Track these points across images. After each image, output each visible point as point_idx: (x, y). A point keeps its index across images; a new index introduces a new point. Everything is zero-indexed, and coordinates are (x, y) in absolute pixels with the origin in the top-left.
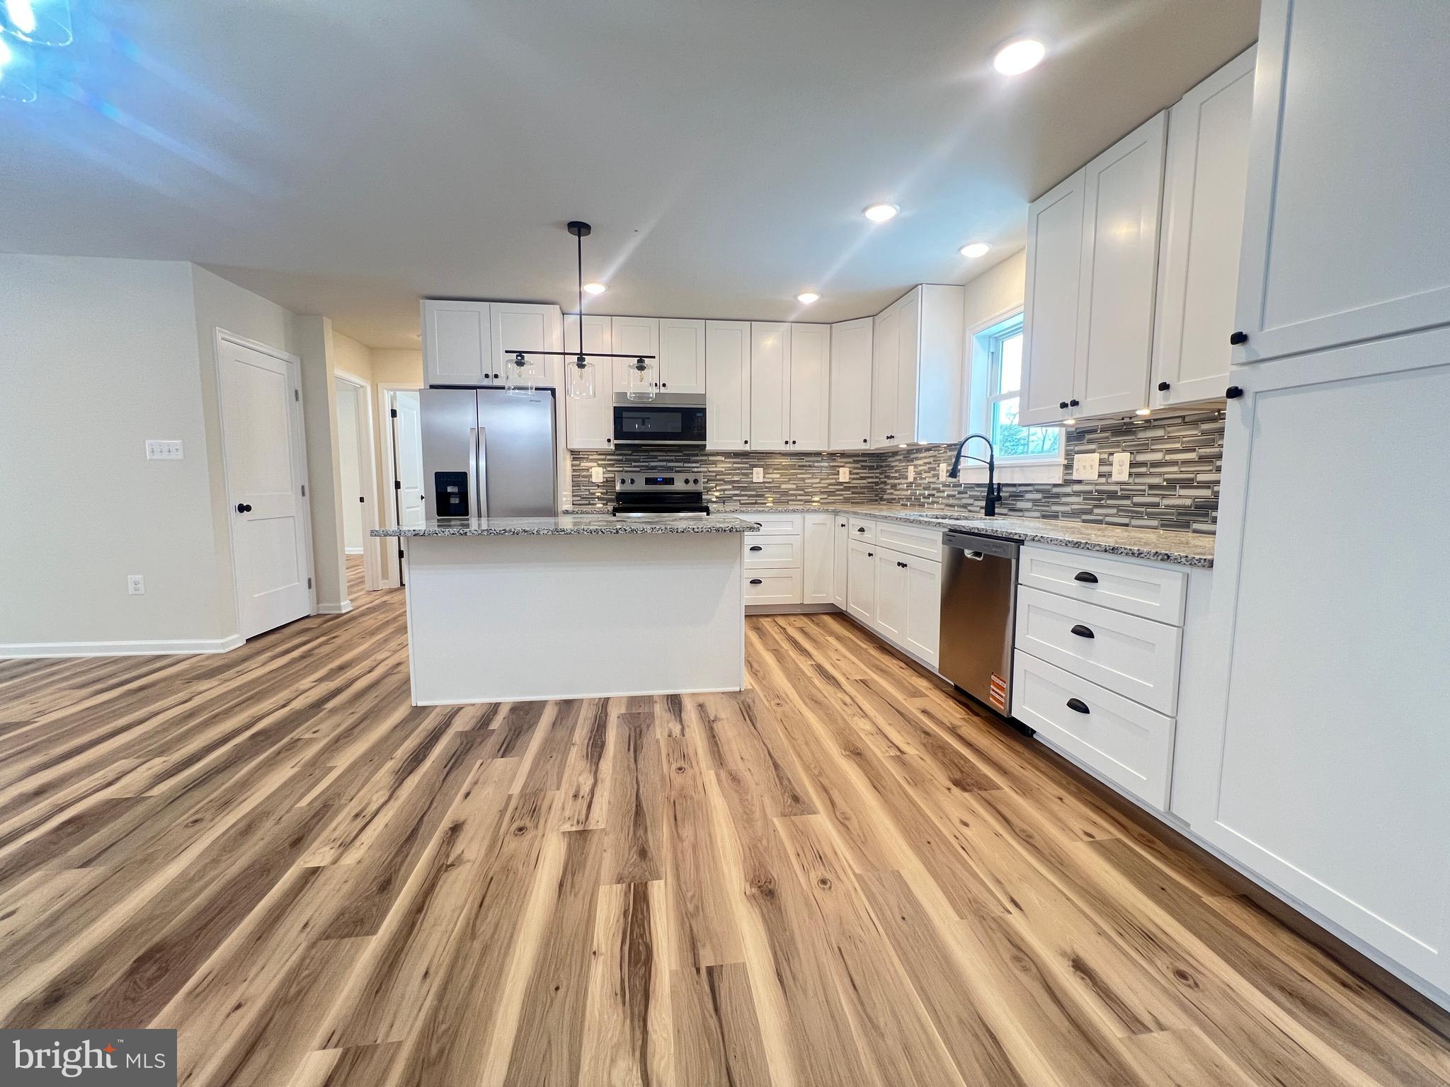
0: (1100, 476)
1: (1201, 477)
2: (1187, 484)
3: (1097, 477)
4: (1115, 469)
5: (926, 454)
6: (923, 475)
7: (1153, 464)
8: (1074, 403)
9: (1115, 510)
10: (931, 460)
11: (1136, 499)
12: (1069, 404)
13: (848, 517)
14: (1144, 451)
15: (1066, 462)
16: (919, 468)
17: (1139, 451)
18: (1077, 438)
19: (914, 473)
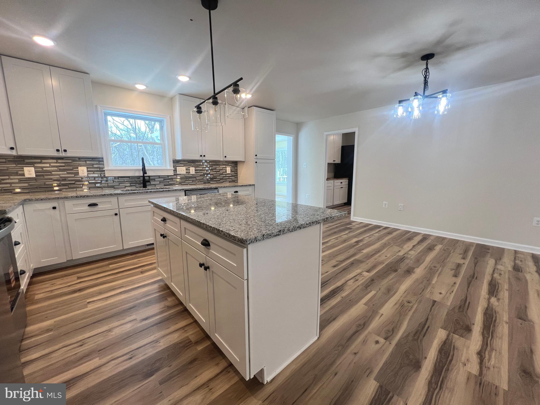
2: (209, 174)
3: (185, 173)
4: (191, 171)
5: (55, 161)
6: (53, 173)
7: (200, 170)
8: (204, 156)
9: (192, 181)
10: (64, 165)
11: (197, 178)
12: (203, 156)
13: (61, 201)
14: (198, 167)
15: (174, 169)
16: (44, 169)
17: (196, 167)
18: (176, 162)
19: (36, 172)
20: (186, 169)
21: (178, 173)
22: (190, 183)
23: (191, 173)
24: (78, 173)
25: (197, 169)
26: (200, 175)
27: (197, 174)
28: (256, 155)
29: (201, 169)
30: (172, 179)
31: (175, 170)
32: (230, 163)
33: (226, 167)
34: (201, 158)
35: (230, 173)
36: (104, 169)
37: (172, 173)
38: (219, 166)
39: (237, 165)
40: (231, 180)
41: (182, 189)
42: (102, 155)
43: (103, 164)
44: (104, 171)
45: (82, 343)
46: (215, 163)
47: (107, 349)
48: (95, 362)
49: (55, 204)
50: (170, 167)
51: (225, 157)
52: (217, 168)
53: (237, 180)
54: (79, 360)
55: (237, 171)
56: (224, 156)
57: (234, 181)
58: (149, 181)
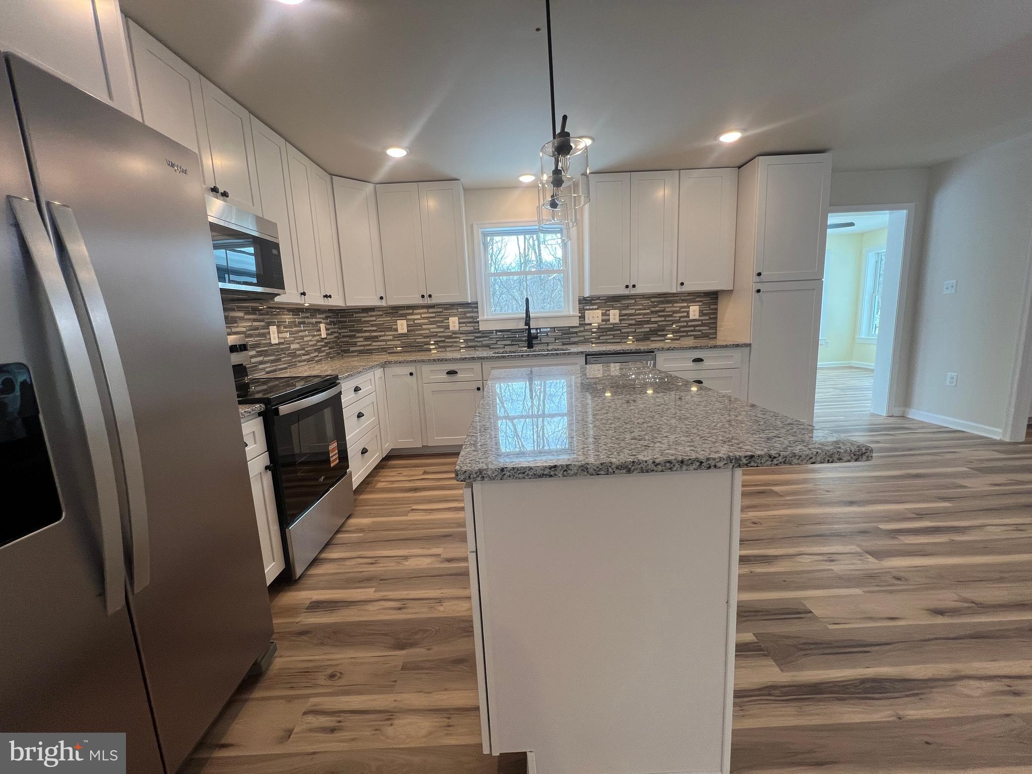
0: (602, 321)
1: (653, 320)
2: (648, 322)
3: (601, 322)
4: (611, 317)
5: (425, 310)
6: (424, 327)
7: (630, 315)
8: (634, 286)
9: (612, 337)
10: (434, 315)
11: (623, 331)
12: (631, 286)
13: (418, 365)
14: (625, 309)
15: (580, 315)
16: (416, 322)
17: (623, 309)
18: (585, 303)
19: (408, 326)
20: (603, 315)
21: (587, 321)
22: (608, 341)
23: (612, 321)
24: (448, 327)
25: (624, 312)
26: (630, 325)
27: (622, 322)
28: (759, 274)
29: (633, 311)
30: (576, 333)
31: (582, 317)
32: (700, 296)
33: (690, 304)
34: (627, 292)
35: (697, 317)
36: (478, 320)
37: (575, 322)
38: (671, 305)
39: (717, 299)
40: (700, 333)
41: (579, 352)
42: (477, 297)
43: (477, 312)
44: (478, 322)
45: (375, 561)
46: (664, 299)
47: (389, 581)
48: (368, 593)
49: (412, 370)
50: (574, 311)
51: (682, 284)
52: (667, 309)
53: (716, 334)
54: (359, 581)
55: (716, 313)
56: (679, 282)
57: (705, 336)
58: (536, 337)
